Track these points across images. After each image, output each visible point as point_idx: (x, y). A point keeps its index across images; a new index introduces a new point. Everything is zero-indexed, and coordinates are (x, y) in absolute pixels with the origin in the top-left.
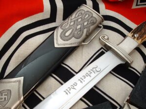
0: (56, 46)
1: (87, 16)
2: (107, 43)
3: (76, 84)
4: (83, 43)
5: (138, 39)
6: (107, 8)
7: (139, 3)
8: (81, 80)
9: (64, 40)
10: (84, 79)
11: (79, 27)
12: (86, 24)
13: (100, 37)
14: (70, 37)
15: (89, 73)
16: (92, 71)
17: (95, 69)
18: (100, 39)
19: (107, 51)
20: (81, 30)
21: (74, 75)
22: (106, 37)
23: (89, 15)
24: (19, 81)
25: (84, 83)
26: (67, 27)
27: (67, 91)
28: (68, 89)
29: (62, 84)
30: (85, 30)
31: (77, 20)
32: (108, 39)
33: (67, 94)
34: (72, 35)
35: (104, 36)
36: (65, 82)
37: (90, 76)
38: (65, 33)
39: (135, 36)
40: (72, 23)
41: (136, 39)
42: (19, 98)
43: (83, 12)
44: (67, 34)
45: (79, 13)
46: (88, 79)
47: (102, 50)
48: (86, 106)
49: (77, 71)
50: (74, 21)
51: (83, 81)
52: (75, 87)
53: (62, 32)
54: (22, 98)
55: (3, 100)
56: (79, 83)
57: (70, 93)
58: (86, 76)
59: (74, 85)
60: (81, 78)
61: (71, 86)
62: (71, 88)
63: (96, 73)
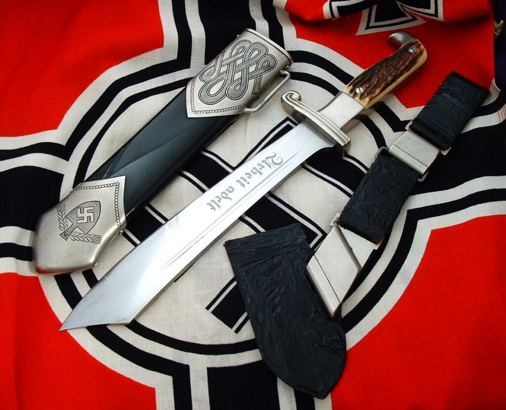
0: (190, 114)
1: (256, 52)
2: (296, 108)
3: (231, 189)
4: (247, 110)
5: (362, 97)
6: (299, 36)
7: (372, 24)
8: (242, 182)
9: (207, 103)
10: (248, 180)
11: (238, 76)
12: (252, 69)
13: (284, 97)
14: (220, 95)
16: (263, 164)
17: (270, 160)
18: (282, 100)
19: (296, 125)
20: (243, 82)
21: (227, 173)
22: (295, 96)
23: (260, 52)
24: (117, 185)
25: (248, 188)
26: (212, 77)
27: (213, 204)
28: (216, 200)
29: (203, 191)
30: (251, 83)
31: (235, 61)
32: (300, 99)
33: (213, 208)
34: (223, 93)
35: (293, 94)
36: (210, 186)
37: (261, 173)
38: (208, 90)
39: (357, 91)
40: (224, 69)
41: (357, 98)
42: (118, 217)
43: (247, 45)
44: (213, 91)
45: (238, 47)
46: (256, 179)
47: (288, 122)
48: (253, 232)
49: (234, 166)
50: (229, 64)
51: (245, 183)
52: (230, 195)
53: (203, 87)
54: (123, 219)
55: (85, 221)
56: (237, 186)
57: (219, 206)
58: (251, 173)
59: (227, 192)
60: (241, 178)
61: (222, 193)
62: (221, 197)
63: (272, 167)
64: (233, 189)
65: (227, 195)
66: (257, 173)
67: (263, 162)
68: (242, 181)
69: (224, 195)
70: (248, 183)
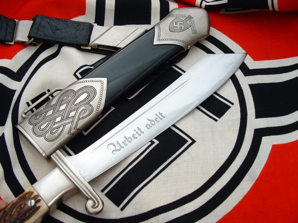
3: (148, 126)
10: (135, 133)
15: (127, 142)
16: (123, 145)
17: (117, 148)
28: (158, 120)
33: (161, 114)
37: (125, 137)
51: (137, 130)
56: (144, 129)
57: (156, 115)
58: (132, 138)
59: (151, 125)
60: (140, 135)
61: (154, 125)
62: (155, 121)
63: (116, 142)
64: (146, 126)
65: (151, 123)
66: (128, 138)
67: (123, 147)
68: (140, 133)
69: (153, 123)
70: (135, 130)
